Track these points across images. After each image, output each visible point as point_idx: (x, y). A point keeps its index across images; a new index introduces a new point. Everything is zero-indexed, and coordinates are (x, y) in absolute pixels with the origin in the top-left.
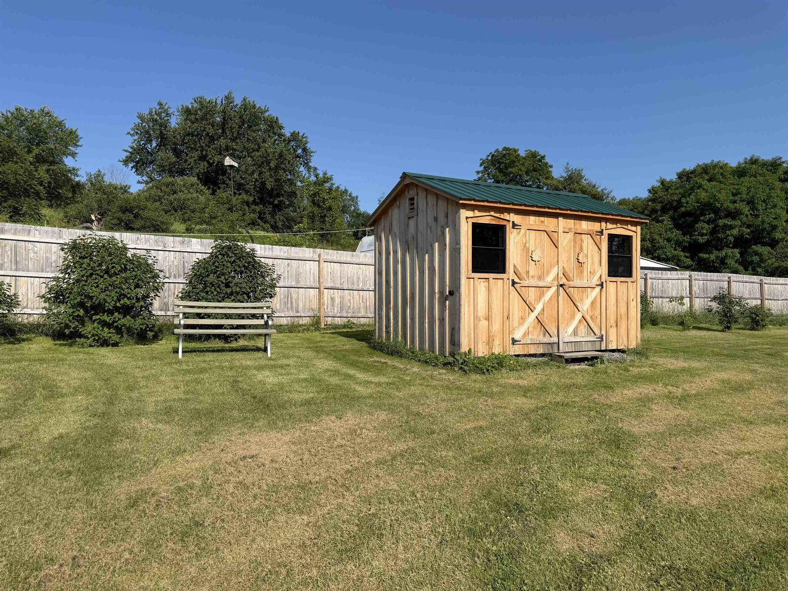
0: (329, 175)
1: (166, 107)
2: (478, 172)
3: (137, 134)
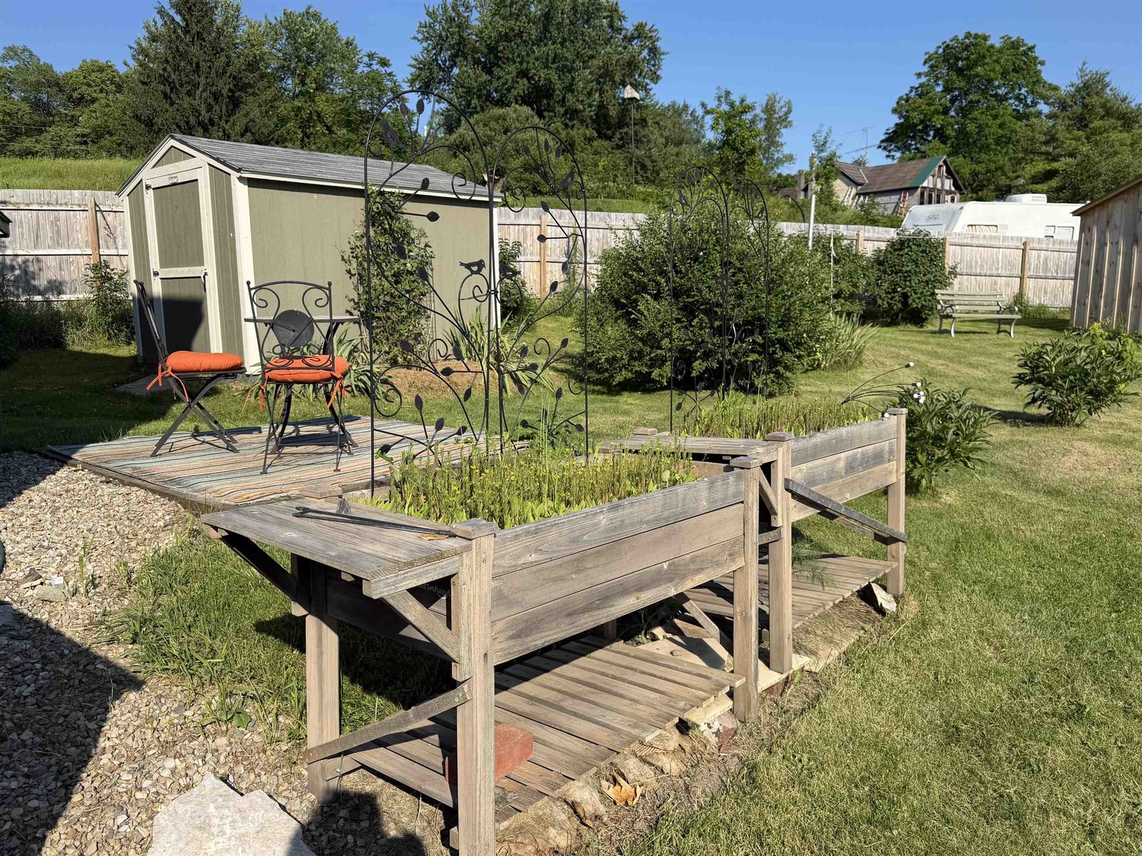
0: (748, 102)
3: (427, 39)
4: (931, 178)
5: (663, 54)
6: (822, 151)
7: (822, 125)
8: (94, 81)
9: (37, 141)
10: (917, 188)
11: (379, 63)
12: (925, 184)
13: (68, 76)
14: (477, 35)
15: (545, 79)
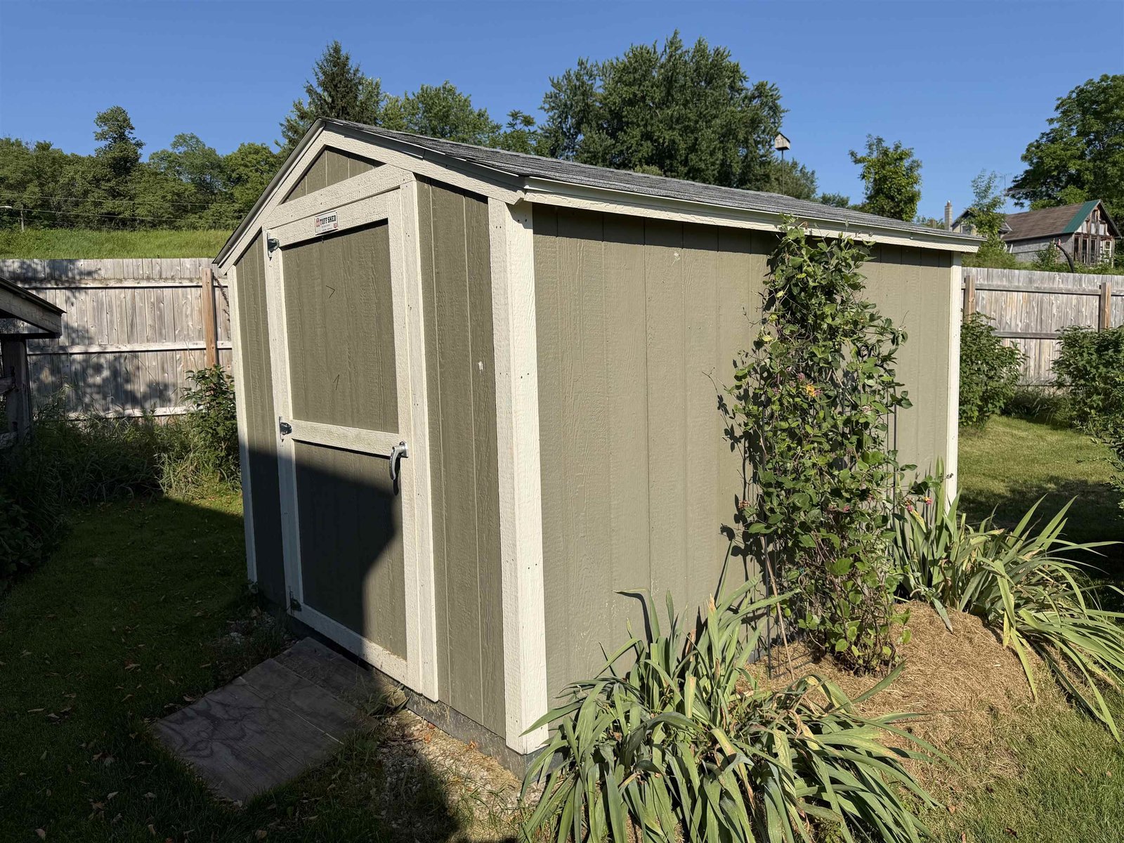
1: (588, 66)
2: (1051, 121)
3: (553, 108)
4: (1085, 223)
5: (783, 111)
6: (985, 197)
7: (984, 170)
8: (250, 162)
9: (200, 218)
10: (1070, 234)
11: (523, 121)
12: (1079, 230)
13: (229, 159)
14: (601, 103)
15: (670, 140)
